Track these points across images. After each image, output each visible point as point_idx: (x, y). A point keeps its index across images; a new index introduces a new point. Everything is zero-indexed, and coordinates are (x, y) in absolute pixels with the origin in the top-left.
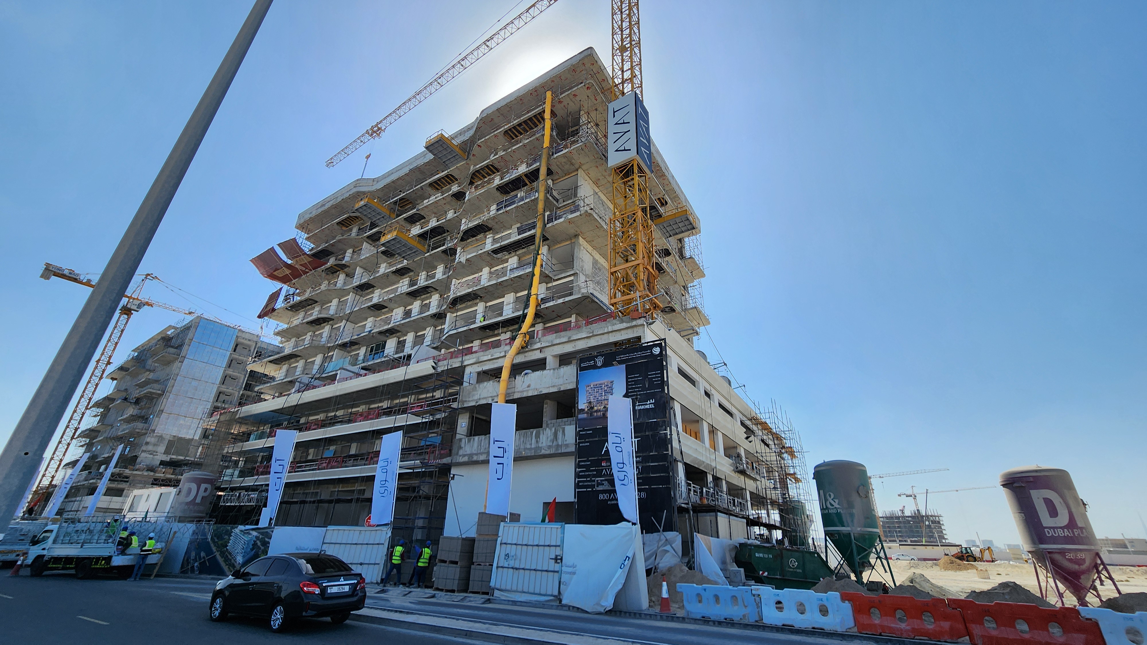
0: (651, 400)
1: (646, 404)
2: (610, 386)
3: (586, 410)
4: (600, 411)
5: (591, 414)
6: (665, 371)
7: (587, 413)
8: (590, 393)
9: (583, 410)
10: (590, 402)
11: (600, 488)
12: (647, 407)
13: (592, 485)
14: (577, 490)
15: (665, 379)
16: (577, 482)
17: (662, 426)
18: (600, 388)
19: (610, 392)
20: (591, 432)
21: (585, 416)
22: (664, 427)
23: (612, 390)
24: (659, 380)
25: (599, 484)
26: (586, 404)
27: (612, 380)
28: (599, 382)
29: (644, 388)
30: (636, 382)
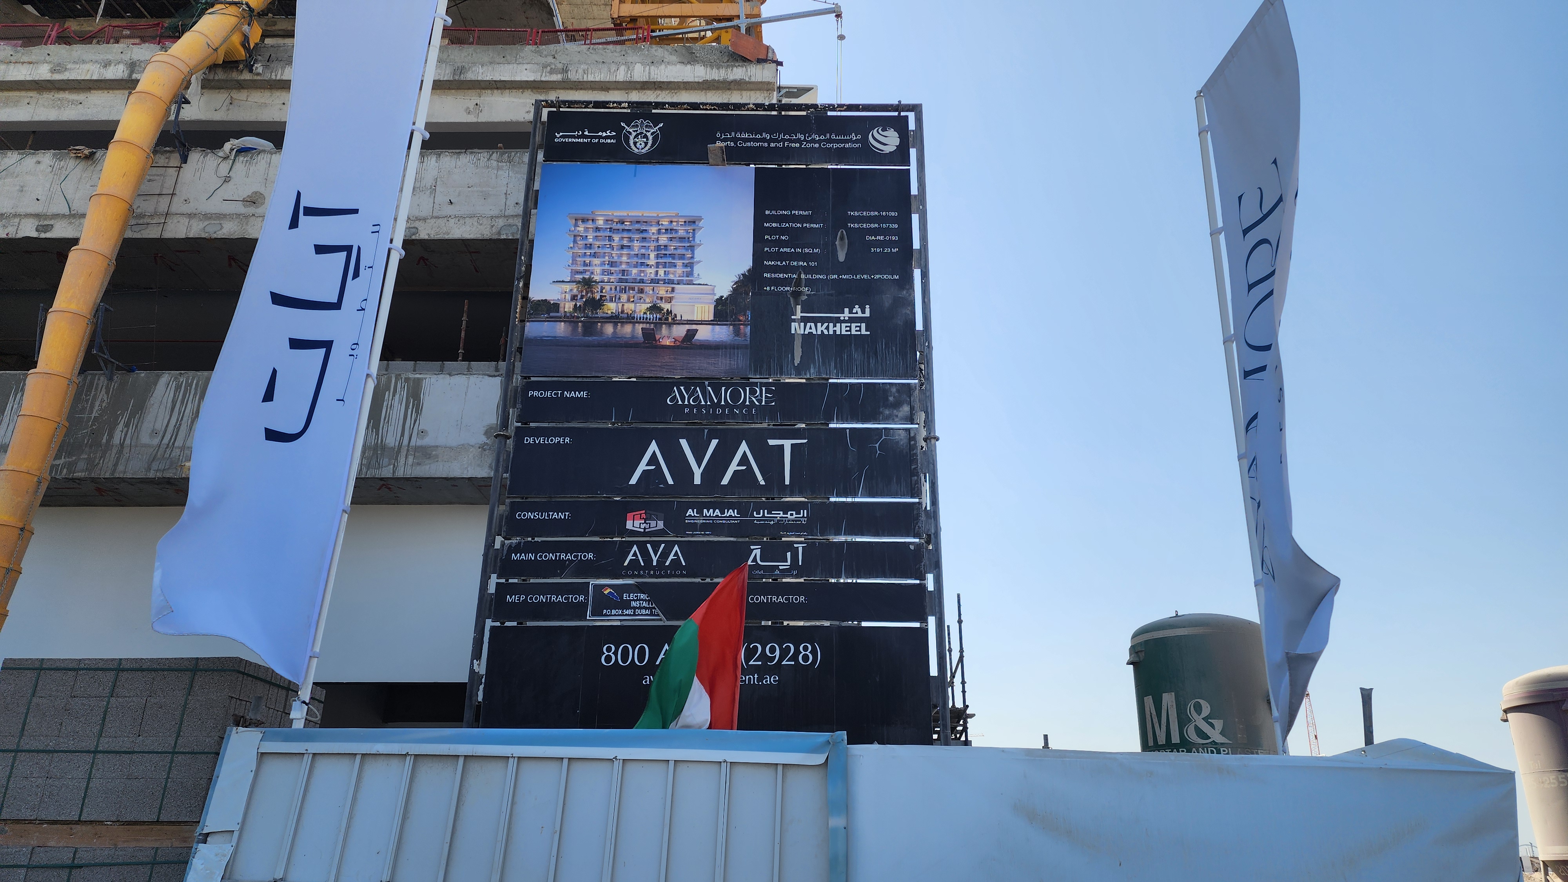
0: (857, 309)
1: (838, 320)
2: (681, 233)
3: (568, 307)
4: (630, 319)
5: (590, 327)
6: (915, 218)
7: (569, 319)
8: (589, 247)
9: (548, 309)
10: (588, 283)
11: (614, 619)
12: (841, 329)
13: (570, 605)
14: (489, 623)
15: (916, 245)
16: (492, 589)
17: (897, 405)
18: (636, 236)
19: (682, 257)
20: (584, 394)
21: (561, 329)
22: (906, 409)
23: (692, 248)
24: (891, 244)
25: (603, 604)
26: (567, 287)
27: (691, 211)
28: (635, 213)
29: (828, 262)
30: (797, 238)
